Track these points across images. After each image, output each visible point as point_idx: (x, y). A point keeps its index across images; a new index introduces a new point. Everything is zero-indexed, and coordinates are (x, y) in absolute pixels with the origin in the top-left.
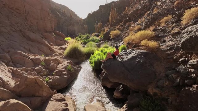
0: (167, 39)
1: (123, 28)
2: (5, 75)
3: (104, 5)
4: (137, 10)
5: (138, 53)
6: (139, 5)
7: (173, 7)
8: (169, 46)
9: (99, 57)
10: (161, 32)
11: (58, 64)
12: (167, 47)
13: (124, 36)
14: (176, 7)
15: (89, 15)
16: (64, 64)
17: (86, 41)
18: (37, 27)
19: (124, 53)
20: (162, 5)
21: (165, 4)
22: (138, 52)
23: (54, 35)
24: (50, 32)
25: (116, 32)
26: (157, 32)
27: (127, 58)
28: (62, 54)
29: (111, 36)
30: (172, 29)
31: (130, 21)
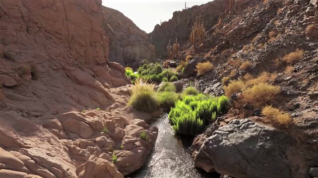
0: (301, 103)
1: (218, 59)
2: (62, 159)
3: (181, 11)
4: (241, 29)
5: (260, 131)
6: (243, 21)
7: (304, 33)
8: (309, 121)
9: (186, 116)
10: (289, 85)
11: (124, 127)
12: (305, 121)
13: (219, 73)
14: (309, 35)
15: (157, 27)
16: (134, 127)
17: (156, 75)
18: (84, 59)
19: (236, 126)
20: (285, 27)
21: (289, 26)
22: (260, 129)
23: (109, 69)
24: (103, 65)
25: (207, 65)
26: (283, 85)
27: (242, 137)
28: (124, 104)
29: (199, 71)
30: (309, 85)
31: (228, 48)
